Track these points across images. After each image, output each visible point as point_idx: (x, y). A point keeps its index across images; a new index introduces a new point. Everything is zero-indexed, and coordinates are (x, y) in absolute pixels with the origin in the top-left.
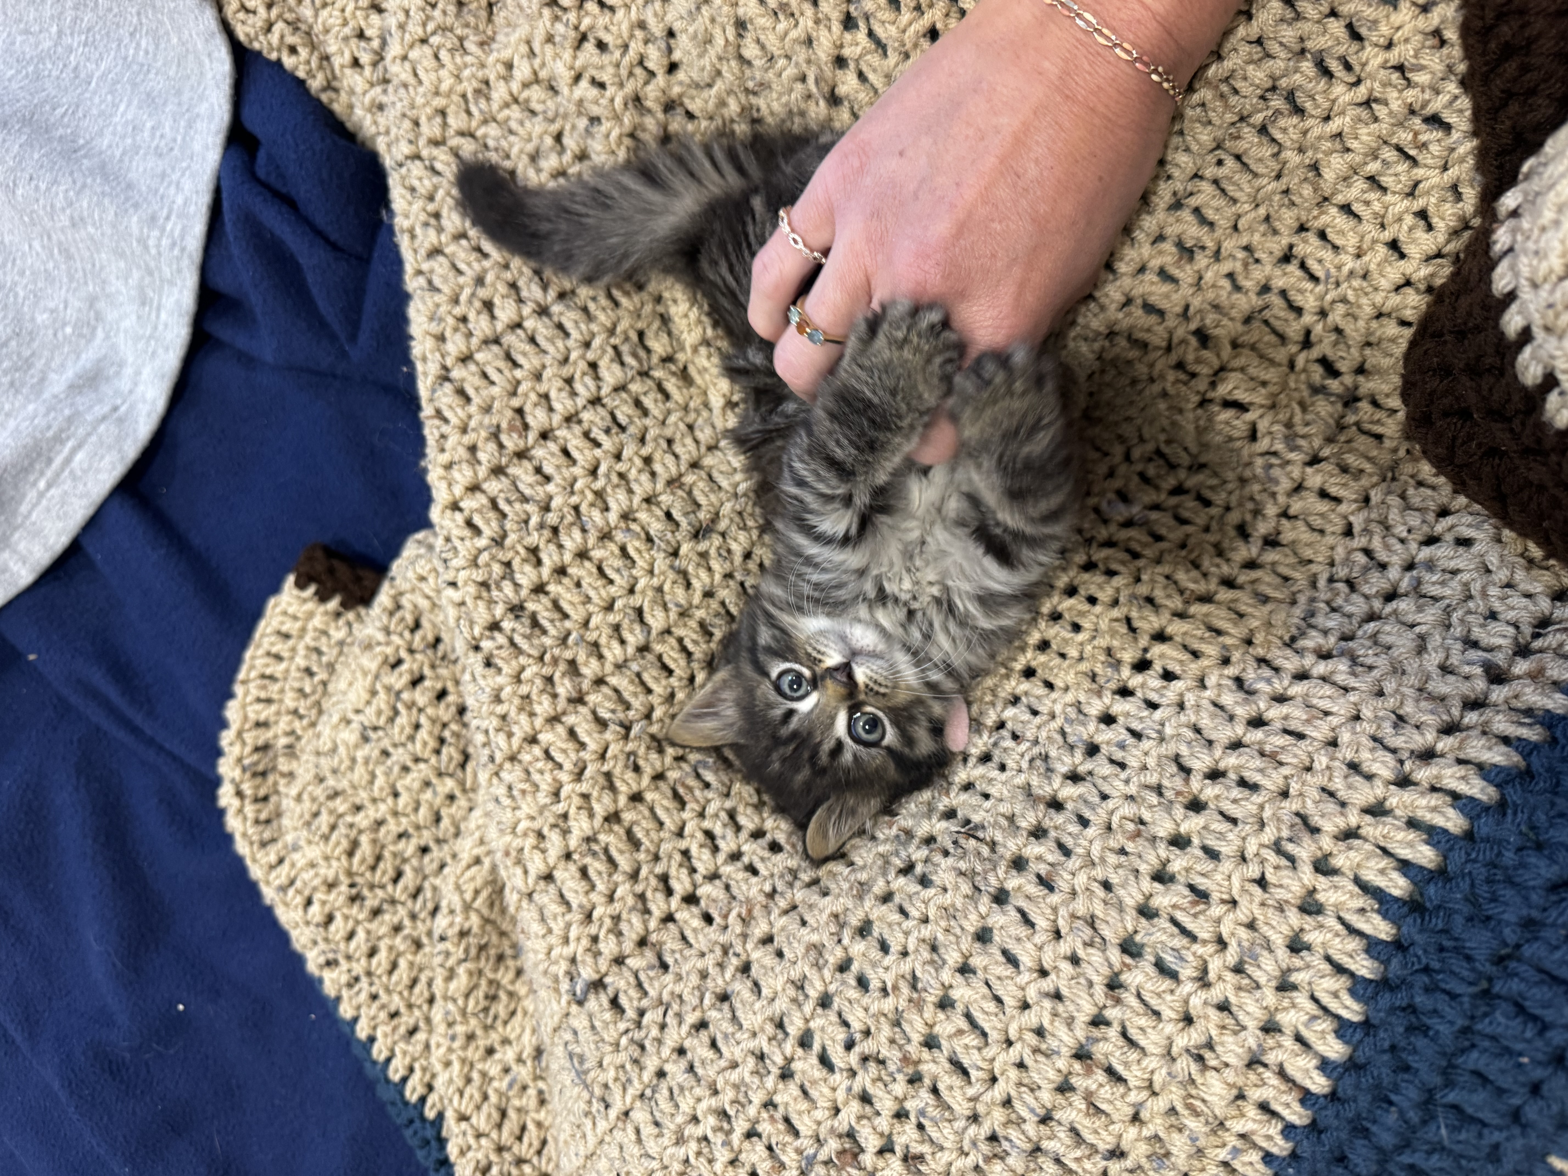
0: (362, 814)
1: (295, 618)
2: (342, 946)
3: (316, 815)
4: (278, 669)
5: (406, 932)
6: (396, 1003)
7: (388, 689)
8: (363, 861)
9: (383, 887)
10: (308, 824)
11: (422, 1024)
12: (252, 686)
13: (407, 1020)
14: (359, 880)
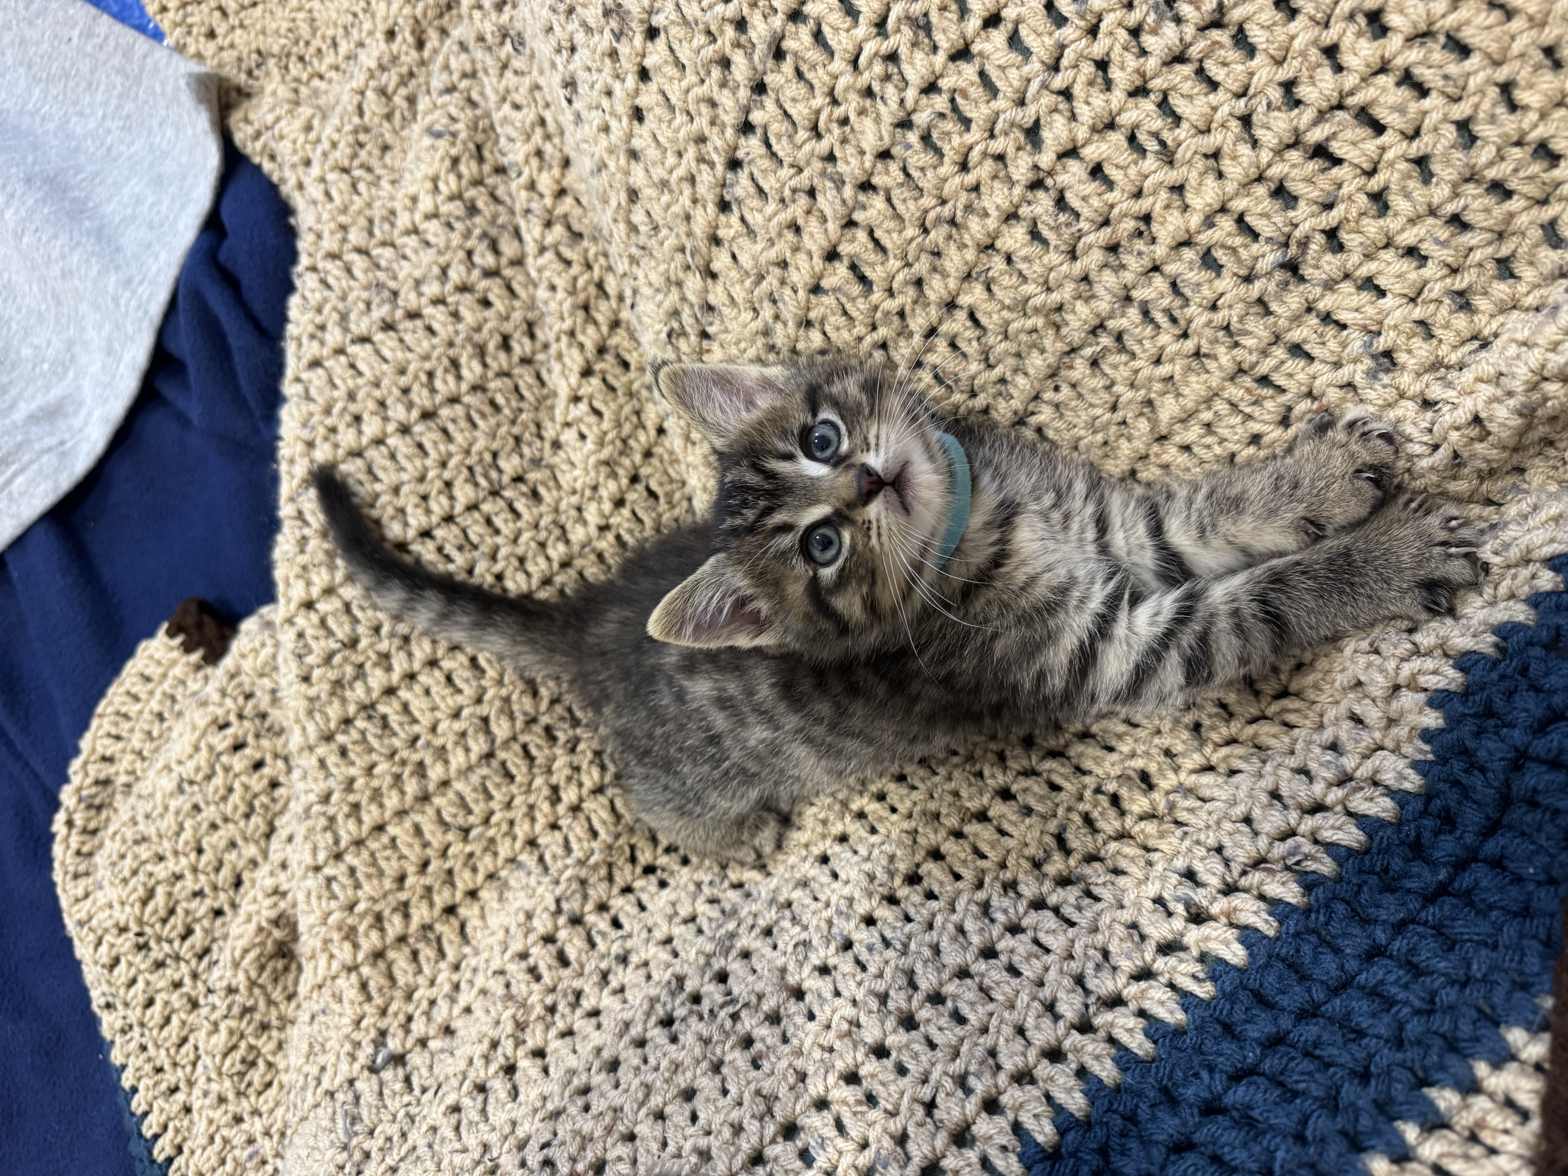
0: (162, 865)
1: (159, 663)
2: (122, 991)
3: (122, 857)
4: (133, 709)
5: (185, 990)
6: (162, 1059)
7: (211, 748)
8: (156, 911)
9: (170, 942)
10: (114, 864)
11: (182, 1085)
12: (106, 720)
13: (170, 1078)
14: (148, 930)
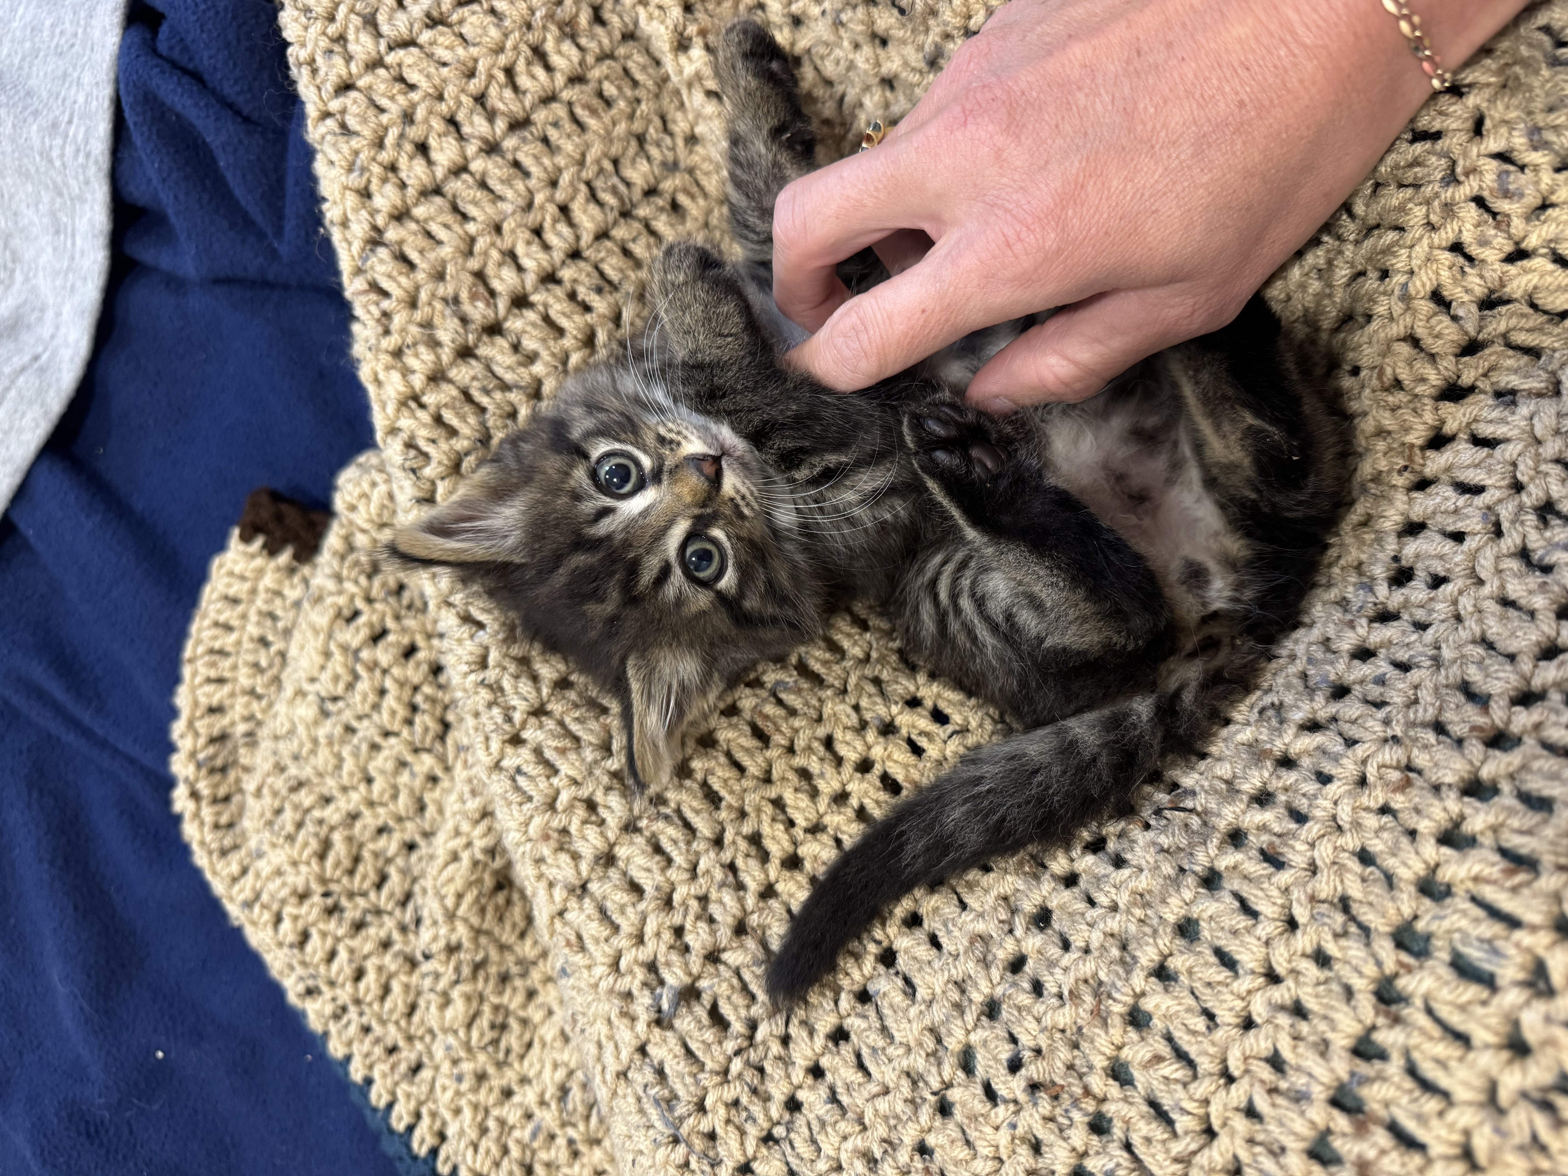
0: (331, 807)
1: (243, 578)
2: (322, 969)
3: (279, 812)
4: (228, 641)
5: (397, 947)
6: (393, 1034)
7: (344, 648)
8: (338, 864)
9: (364, 894)
10: (270, 823)
11: (425, 1060)
12: (200, 663)
13: (407, 1056)
14: (334, 887)
